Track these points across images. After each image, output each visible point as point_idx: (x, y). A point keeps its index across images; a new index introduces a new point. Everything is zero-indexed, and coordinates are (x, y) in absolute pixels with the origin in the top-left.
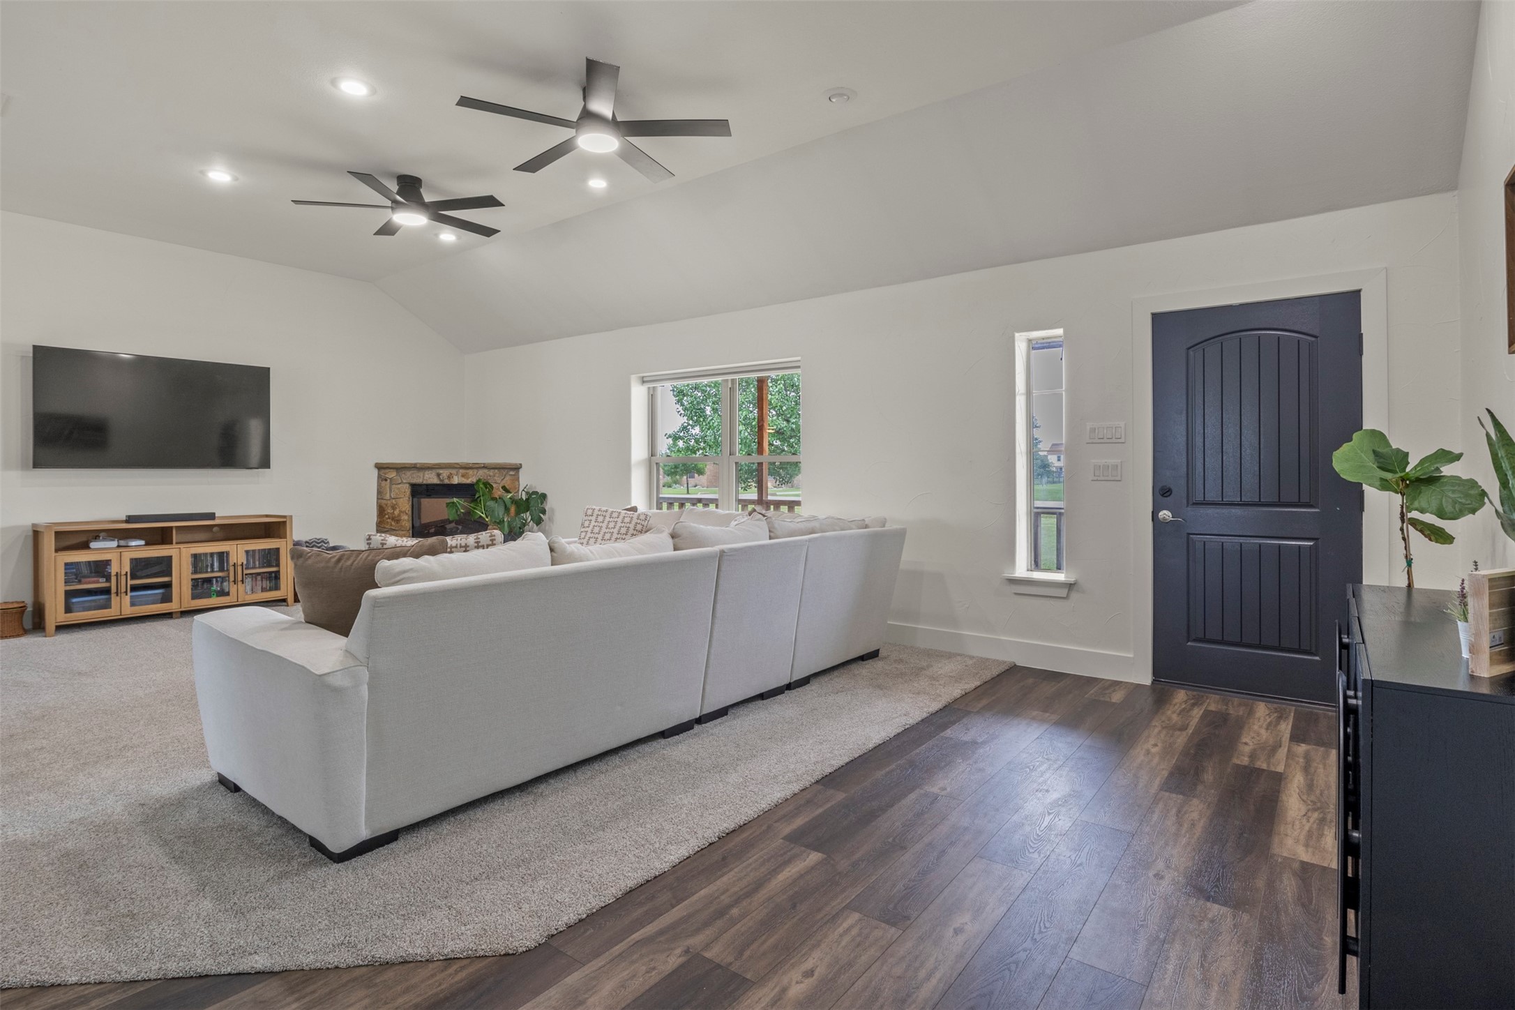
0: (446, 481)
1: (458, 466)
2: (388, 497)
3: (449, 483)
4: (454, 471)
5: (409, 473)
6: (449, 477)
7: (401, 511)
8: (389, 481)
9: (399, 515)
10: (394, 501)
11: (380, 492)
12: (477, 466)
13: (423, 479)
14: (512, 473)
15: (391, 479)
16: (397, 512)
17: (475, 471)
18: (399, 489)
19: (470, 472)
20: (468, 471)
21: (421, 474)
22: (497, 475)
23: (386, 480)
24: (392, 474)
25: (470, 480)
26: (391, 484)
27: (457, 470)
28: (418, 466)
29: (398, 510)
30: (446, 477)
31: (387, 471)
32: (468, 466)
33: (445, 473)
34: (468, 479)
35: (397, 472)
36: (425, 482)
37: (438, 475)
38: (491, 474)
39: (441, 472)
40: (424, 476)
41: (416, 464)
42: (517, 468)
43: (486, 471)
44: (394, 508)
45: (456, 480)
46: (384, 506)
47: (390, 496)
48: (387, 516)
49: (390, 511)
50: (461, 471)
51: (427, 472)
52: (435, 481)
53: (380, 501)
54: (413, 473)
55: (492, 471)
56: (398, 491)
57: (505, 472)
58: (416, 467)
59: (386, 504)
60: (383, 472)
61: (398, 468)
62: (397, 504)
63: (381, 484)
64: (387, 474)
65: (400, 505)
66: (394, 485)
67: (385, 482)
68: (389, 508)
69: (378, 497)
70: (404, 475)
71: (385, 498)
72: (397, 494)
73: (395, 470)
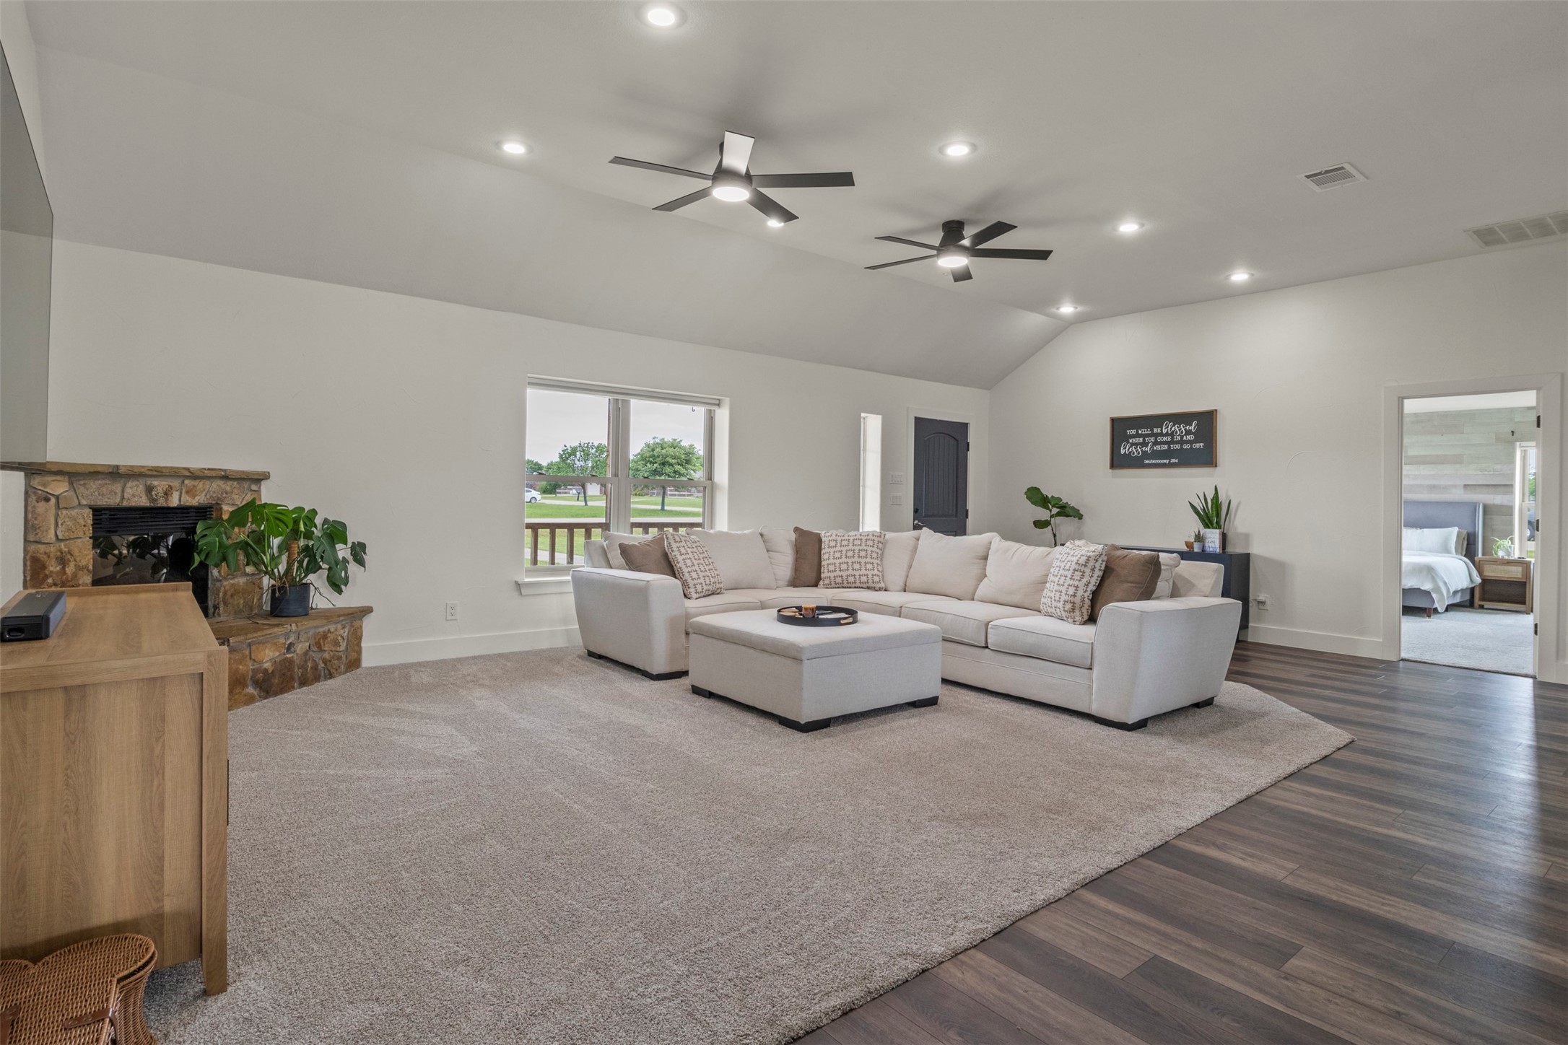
0: (161, 503)
1: (188, 474)
2: (51, 536)
3: (165, 505)
4: (176, 483)
5: (93, 485)
6: (167, 494)
7: (79, 568)
8: (53, 500)
9: (75, 576)
10: (62, 545)
11: (30, 527)
12: (213, 474)
13: (123, 498)
14: (254, 487)
15: (57, 498)
16: (70, 570)
17: (208, 482)
18: (72, 518)
19: (200, 485)
20: (195, 483)
21: (117, 487)
22: (236, 491)
23: (47, 500)
24: (59, 487)
25: (197, 499)
26: (58, 507)
27: (180, 481)
28: (122, 471)
29: (72, 564)
30: (161, 494)
31: (50, 478)
32: (201, 474)
33: (160, 485)
34: (194, 496)
35: (71, 483)
36: (125, 504)
37: (149, 490)
38: (228, 488)
39: (156, 483)
40: (123, 491)
41: (117, 467)
42: (258, 479)
43: (221, 483)
44: (63, 561)
45: (174, 501)
46: (44, 558)
47: (57, 536)
48: (50, 581)
49: (53, 567)
50: (187, 482)
51: (129, 484)
52: (143, 502)
53: (32, 547)
54: (101, 486)
55: (229, 483)
56: (70, 523)
57: (246, 485)
58: (115, 474)
59: (46, 553)
60: (36, 482)
61: (74, 474)
62: (70, 553)
63: (34, 507)
64: (44, 485)
65: (76, 553)
66: (64, 512)
67: (42, 503)
68: (53, 562)
69: (31, 538)
70: (82, 489)
71: (44, 540)
72: (69, 530)
73: (66, 478)
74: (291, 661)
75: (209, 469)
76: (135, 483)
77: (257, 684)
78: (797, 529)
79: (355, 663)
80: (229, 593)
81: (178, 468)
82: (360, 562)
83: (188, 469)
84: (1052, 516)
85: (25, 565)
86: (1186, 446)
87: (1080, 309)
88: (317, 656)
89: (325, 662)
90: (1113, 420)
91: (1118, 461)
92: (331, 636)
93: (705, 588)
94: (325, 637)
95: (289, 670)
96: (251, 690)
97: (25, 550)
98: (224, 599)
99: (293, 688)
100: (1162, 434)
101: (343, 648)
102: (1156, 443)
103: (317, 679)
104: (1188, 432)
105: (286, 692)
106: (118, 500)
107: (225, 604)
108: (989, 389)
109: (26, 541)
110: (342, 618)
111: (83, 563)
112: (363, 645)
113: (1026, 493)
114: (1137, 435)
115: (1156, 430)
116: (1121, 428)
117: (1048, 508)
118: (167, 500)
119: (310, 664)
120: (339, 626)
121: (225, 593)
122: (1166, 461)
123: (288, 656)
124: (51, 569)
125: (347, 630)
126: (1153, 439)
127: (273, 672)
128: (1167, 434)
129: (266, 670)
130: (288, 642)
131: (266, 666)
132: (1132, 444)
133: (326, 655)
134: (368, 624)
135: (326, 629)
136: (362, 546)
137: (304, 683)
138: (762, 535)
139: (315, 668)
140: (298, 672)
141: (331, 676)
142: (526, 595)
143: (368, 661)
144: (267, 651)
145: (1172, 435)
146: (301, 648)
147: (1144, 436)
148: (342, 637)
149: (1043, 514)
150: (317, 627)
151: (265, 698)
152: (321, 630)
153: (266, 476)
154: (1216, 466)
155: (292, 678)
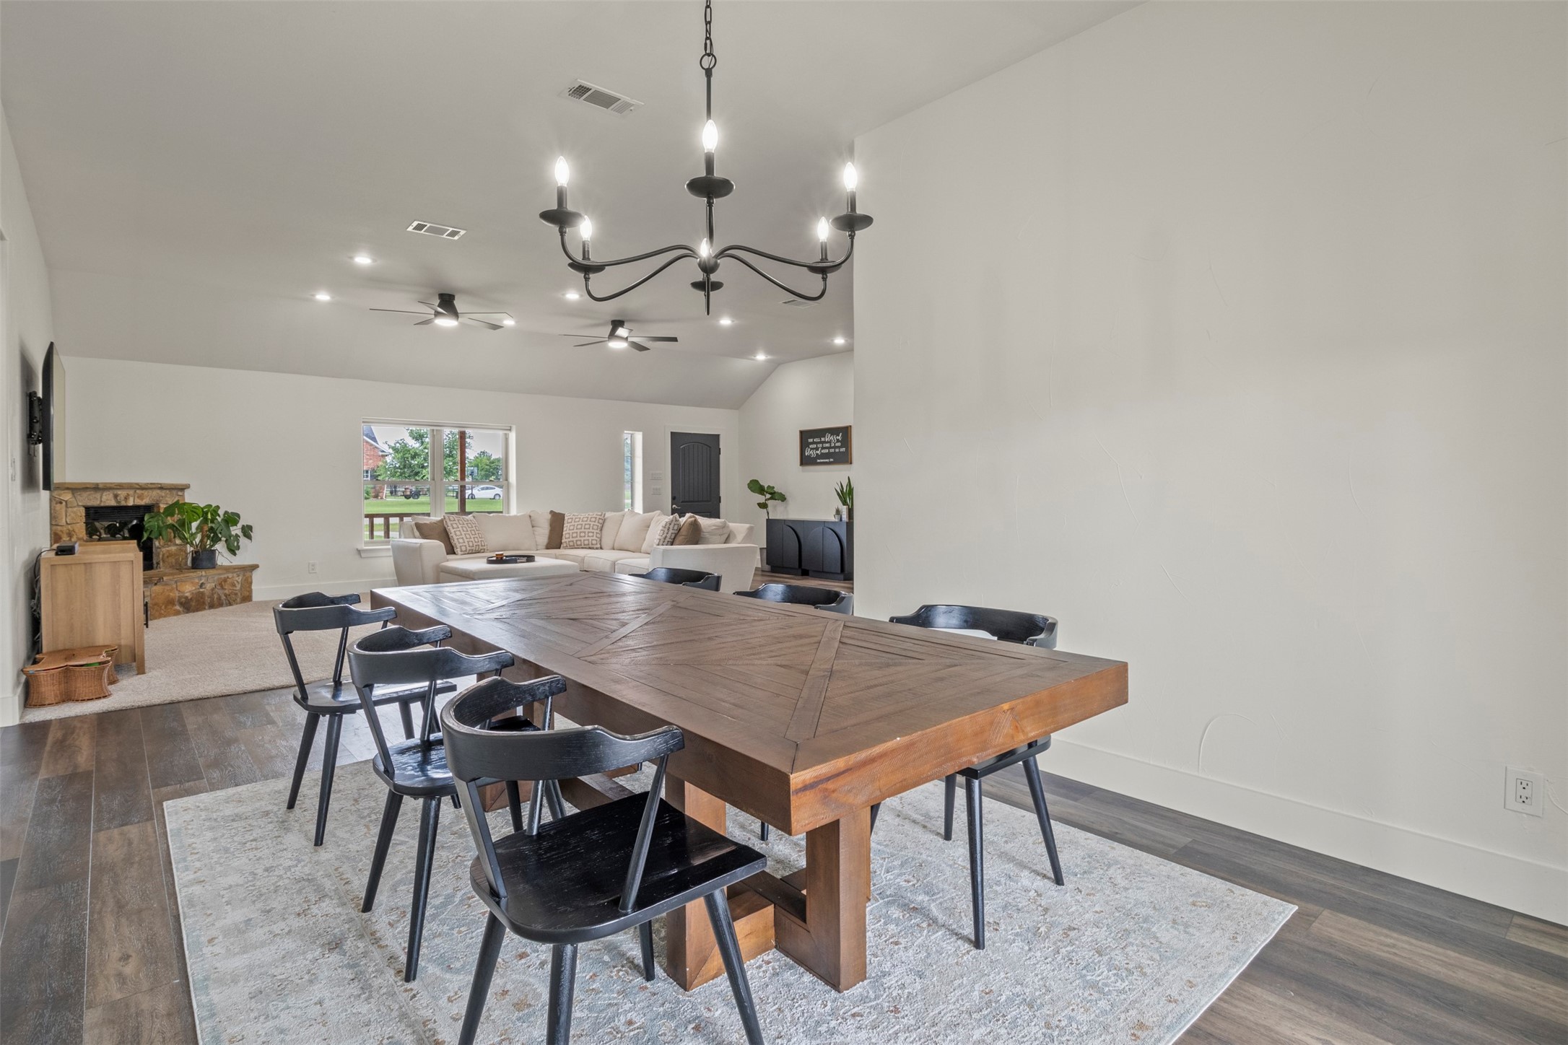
0: (123, 503)
1: (138, 487)
2: (63, 522)
3: (125, 504)
4: (131, 492)
5: (85, 494)
6: (126, 498)
7: (78, 538)
8: (64, 503)
10: (69, 527)
11: (53, 517)
12: (153, 486)
13: (101, 501)
14: (180, 493)
15: (66, 502)
16: (74, 539)
17: (150, 491)
18: (74, 512)
19: (145, 493)
20: (143, 492)
21: (98, 495)
22: (168, 496)
23: (61, 503)
24: (67, 496)
25: (144, 501)
26: (66, 506)
27: (134, 491)
28: (101, 486)
29: (75, 537)
30: (123, 498)
31: (64, 492)
32: (146, 487)
33: (122, 494)
34: (142, 500)
35: (73, 494)
36: (102, 505)
37: (116, 496)
38: (163, 494)
39: (120, 493)
40: (101, 497)
41: (97, 484)
42: (182, 488)
43: (158, 491)
44: (70, 535)
45: (131, 503)
46: (60, 533)
47: (66, 522)
49: (66, 538)
50: (138, 491)
51: (105, 494)
52: (113, 503)
53: (54, 528)
54: (89, 495)
55: (164, 491)
56: (72, 515)
57: (174, 492)
58: (96, 488)
59: (61, 531)
60: (55, 494)
61: (75, 489)
62: (73, 531)
63: (55, 507)
64: (59, 495)
65: (77, 531)
66: (70, 509)
67: (59, 505)
68: (65, 535)
69: (54, 523)
70: (79, 497)
71: (60, 524)
72: (73, 519)
73: (70, 491)
74: (203, 593)
75: (151, 484)
76: (108, 493)
77: (181, 604)
78: (551, 512)
79: (247, 598)
80: (166, 555)
81: (132, 484)
82: (249, 537)
83: (137, 484)
84: (766, 500)
85: (51, 537)
86: (837, 450)
87: (769, 357)
88: (220, 592)
89: (226, 595)
90: (802, 433)
91: (805, 461)
92: (229, 581)
93: (468, 548)
94: (225, 580)
95: (202, 598)
96: (178, 607)
97: (51, 529)
98: (163, 558)
99: (205, 609)
100: (825, 442)
101: (238, 587)
102: (823, 448)
103: (221, 605)
104: (838, 441)
105: (200, 610)
106: (98, 502)
107: (163, 561)
108: (737, 409)
109: (51, 524)
110: (236, 570)
111: (81, 536)
112: (253, 587)
113: (748, 484)
114: (813, 443)
115: (823, 439)
116: (806, 437)
117: (763, 494)
118: (126, 502)
119: (216, 596)
120: (235, 575)
121: (163, 555)
122: (827, 460)
123: (201, 590)
124: (64, 539)
125: (241, 578)
126: (821, 445)
127: (191, 599)
128: (828, 442)
129: (187, 597)
130: (201, 582)
131: (187, 594)
132: (812, 449)
133: (227, 592)
134: (256, 576)
135: (226, 576)
136: (250, 528)
137: (212, 606)
138: (530, 516)
139: (219, 598)
140: (208, 600)
141: (230, 604)
142: (364, 558)
143: (256, 597)
144: (187, 586)
145: (830, 442)
146: (209, 586)
147: (817, 443)
148: (238, 582)
149: (761, 499)
150: (219, 574)
151: (187, 613)
152: (223, 576)
153: (188, 487)
154: (851, 463)
155: (204, 603)
